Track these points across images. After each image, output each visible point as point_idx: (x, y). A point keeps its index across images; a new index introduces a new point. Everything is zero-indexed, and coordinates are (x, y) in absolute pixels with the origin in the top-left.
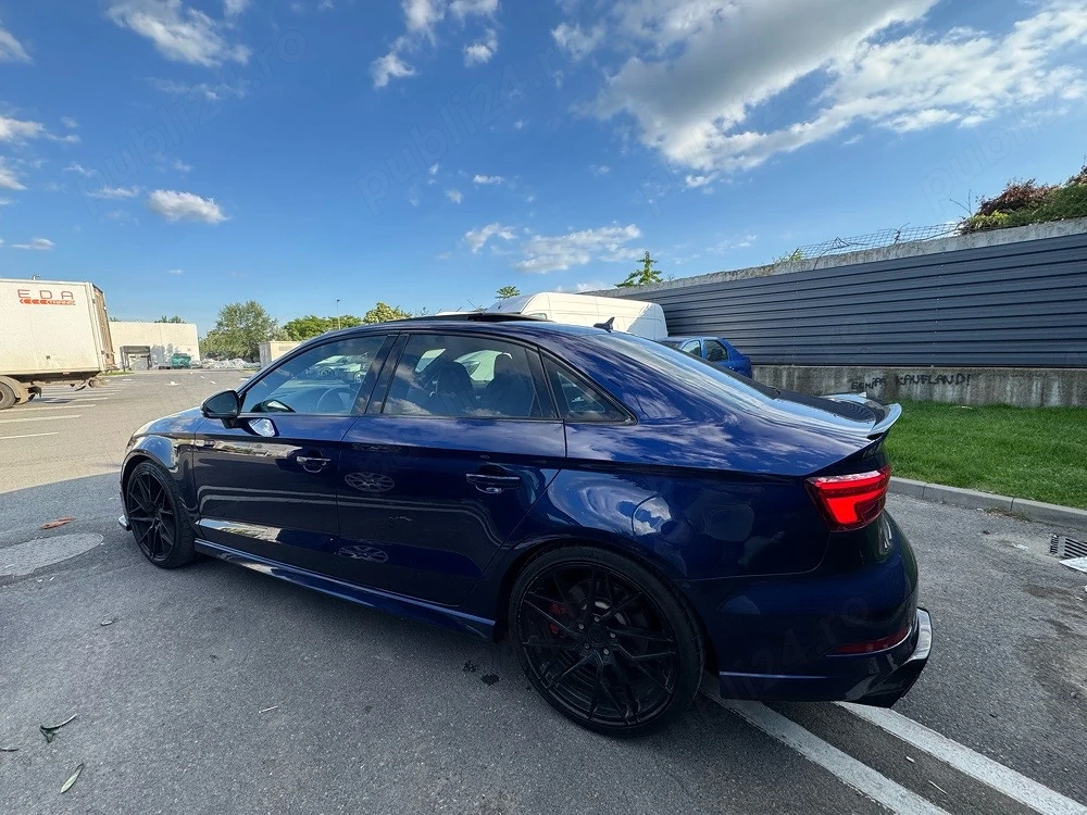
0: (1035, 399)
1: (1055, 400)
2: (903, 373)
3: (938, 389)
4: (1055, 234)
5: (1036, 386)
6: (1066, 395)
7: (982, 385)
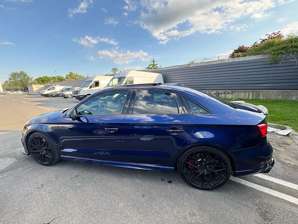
0: (247, 97)
1: (251, 98)
2: (220, 91)
3: (227, 95)
4: (252, 59)
5: (247, 94)
6: (253, 96)
7: (236, 94)
